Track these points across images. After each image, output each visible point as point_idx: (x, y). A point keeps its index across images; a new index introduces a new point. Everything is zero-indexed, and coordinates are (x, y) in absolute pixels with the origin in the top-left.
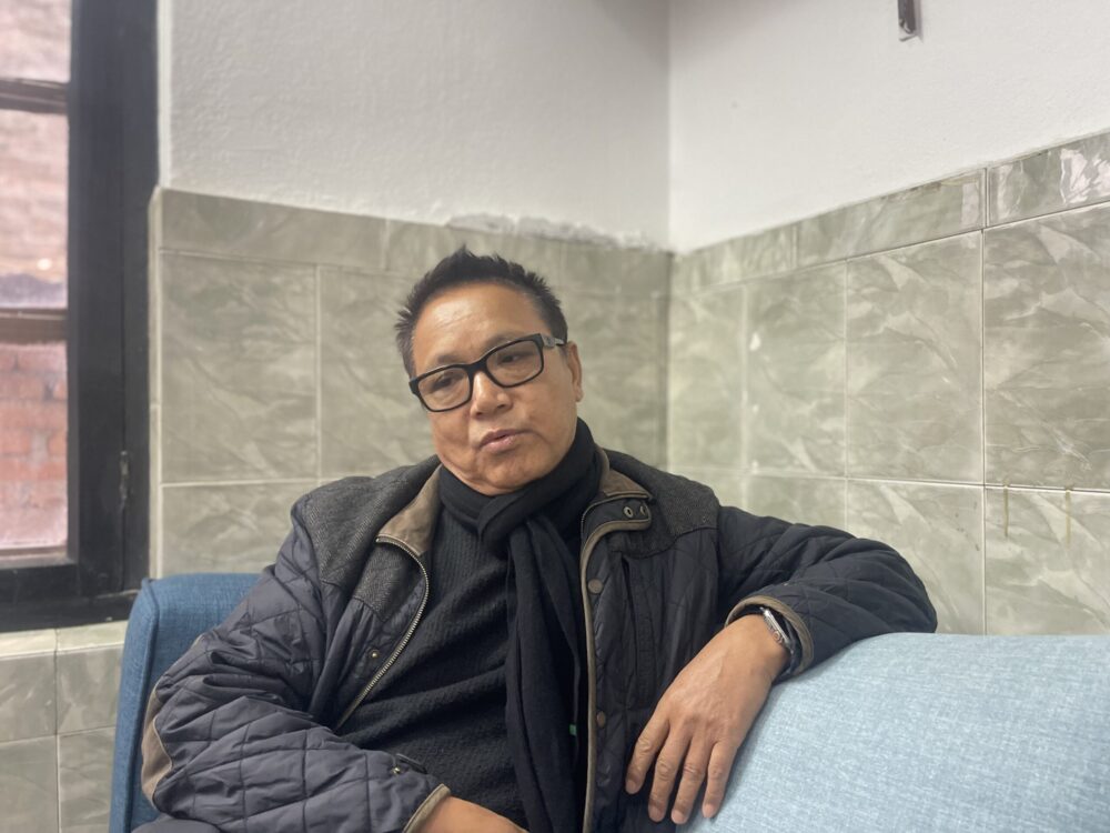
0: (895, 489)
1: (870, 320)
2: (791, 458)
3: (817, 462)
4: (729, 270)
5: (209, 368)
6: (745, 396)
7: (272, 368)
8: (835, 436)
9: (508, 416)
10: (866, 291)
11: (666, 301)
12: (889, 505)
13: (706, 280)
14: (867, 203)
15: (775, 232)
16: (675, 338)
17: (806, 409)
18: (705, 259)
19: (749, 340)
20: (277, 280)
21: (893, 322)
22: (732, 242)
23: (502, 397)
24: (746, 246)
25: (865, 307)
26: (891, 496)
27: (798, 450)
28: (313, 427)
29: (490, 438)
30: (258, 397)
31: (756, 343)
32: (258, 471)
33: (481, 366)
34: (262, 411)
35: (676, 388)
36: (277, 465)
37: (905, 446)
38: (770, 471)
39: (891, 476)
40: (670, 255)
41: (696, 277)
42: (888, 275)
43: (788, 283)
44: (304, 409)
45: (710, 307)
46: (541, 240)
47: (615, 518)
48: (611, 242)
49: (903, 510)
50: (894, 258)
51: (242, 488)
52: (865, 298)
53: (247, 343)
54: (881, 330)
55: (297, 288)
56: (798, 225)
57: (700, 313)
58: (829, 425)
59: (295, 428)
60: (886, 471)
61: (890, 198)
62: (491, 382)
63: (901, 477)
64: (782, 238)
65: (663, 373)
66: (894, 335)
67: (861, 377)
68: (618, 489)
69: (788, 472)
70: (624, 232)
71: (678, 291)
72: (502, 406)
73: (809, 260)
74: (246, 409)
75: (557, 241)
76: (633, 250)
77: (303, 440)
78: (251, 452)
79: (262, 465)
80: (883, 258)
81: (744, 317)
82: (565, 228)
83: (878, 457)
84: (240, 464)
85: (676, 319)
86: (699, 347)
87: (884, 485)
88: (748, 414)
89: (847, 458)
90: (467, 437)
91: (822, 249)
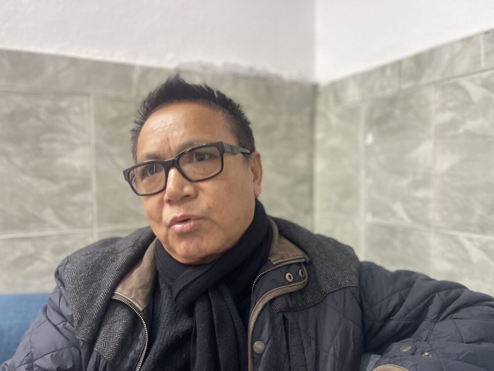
0: (471, 240)
1: (453, 124)
2: (394, 214)
3: (412, 217)
4: (353, 94)
5: (18, 162)
6: (363, 172)
7: (61, 161)
8: (425, 201)
9: (191, 204)
10: (450, 104)
11: (313, 115)
12: (465, 250)
13: (338, 100)
14: (451, 45)
15: (383, 69)
16: (319, 135)
17: (404, 183)
18: (337, 88)
19: (365, 137)
20: (63, 104)
21: (471, 125)
22: (354, 77)
23: (188, 189)
24: (363, 78)
25: (448, 116)
26: (468, 244)
27: (399, 208)
28: (90, 197)
29: (175, 221)
30: (52, 179)
31: (370, 139)
32: (54, 227)
33: (175, 164)
34: (55, 188)
35: (320, 166)
36: (66, 222)
37: (479, 211)
38: (379, 220)
39: (467, 231)
40: (315, 87)
41: (331, 98)
42: (466, 93)
43: (392, 101)
44: (84, 185)
45: (341, 116)
46: (237, 77)
47: (278, 285)
48: (279, 78)
49: (476, 255)
50: (472, 81)
51: (42, 238)
52: (450, 109)
53: (44, 145)
54: (461, 131)
55: (77, 109)
56: (399, 63)
57: (334, 120)
58: (420, 194)
59: (78, 198)
60: (464, 227)
61: (468, 40)
62: (181, 176)
63: (475, 232)
64: (389, 72)
65: (311, 158)
66: (471, 135)
67: (444, 163)
68: (282, 258)
69: (391, 221)
70: (287, 71)
71: (320, 107)
72: (188, 196)
73: (406, 85)
74: (44, 187)
75: (246, 78)
76: (293, 84)
77: (84, 206)
78: (48, 214)
79: (56, 222)
80: (463, 82)
81: (362, 123)
82: (251, 69)
83: (458, 217)
84: (40, 222)
85: (320, 124)
86: (335, 141)
87: (462, 236)
88: (365, 184)
89: (434, 216)
90: (161, 218)
91: (416, 77)
